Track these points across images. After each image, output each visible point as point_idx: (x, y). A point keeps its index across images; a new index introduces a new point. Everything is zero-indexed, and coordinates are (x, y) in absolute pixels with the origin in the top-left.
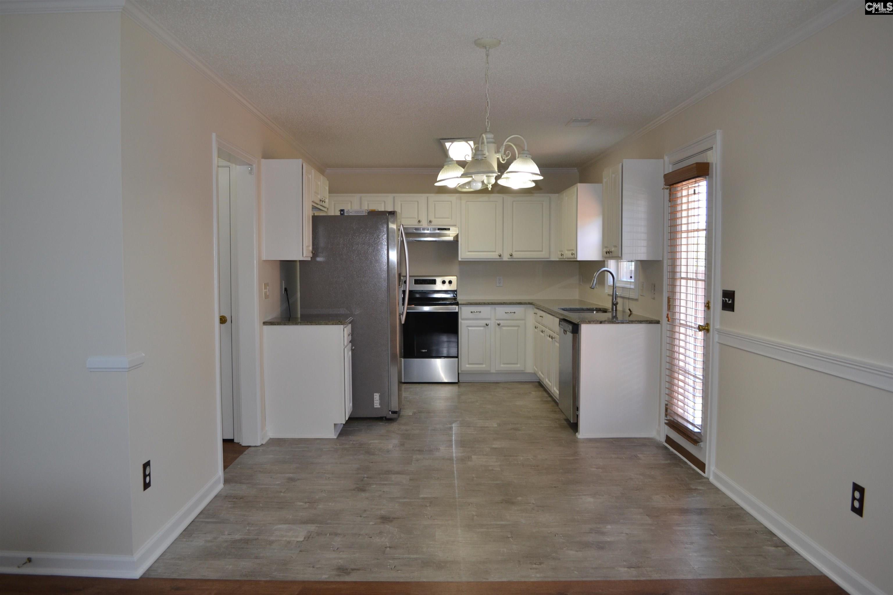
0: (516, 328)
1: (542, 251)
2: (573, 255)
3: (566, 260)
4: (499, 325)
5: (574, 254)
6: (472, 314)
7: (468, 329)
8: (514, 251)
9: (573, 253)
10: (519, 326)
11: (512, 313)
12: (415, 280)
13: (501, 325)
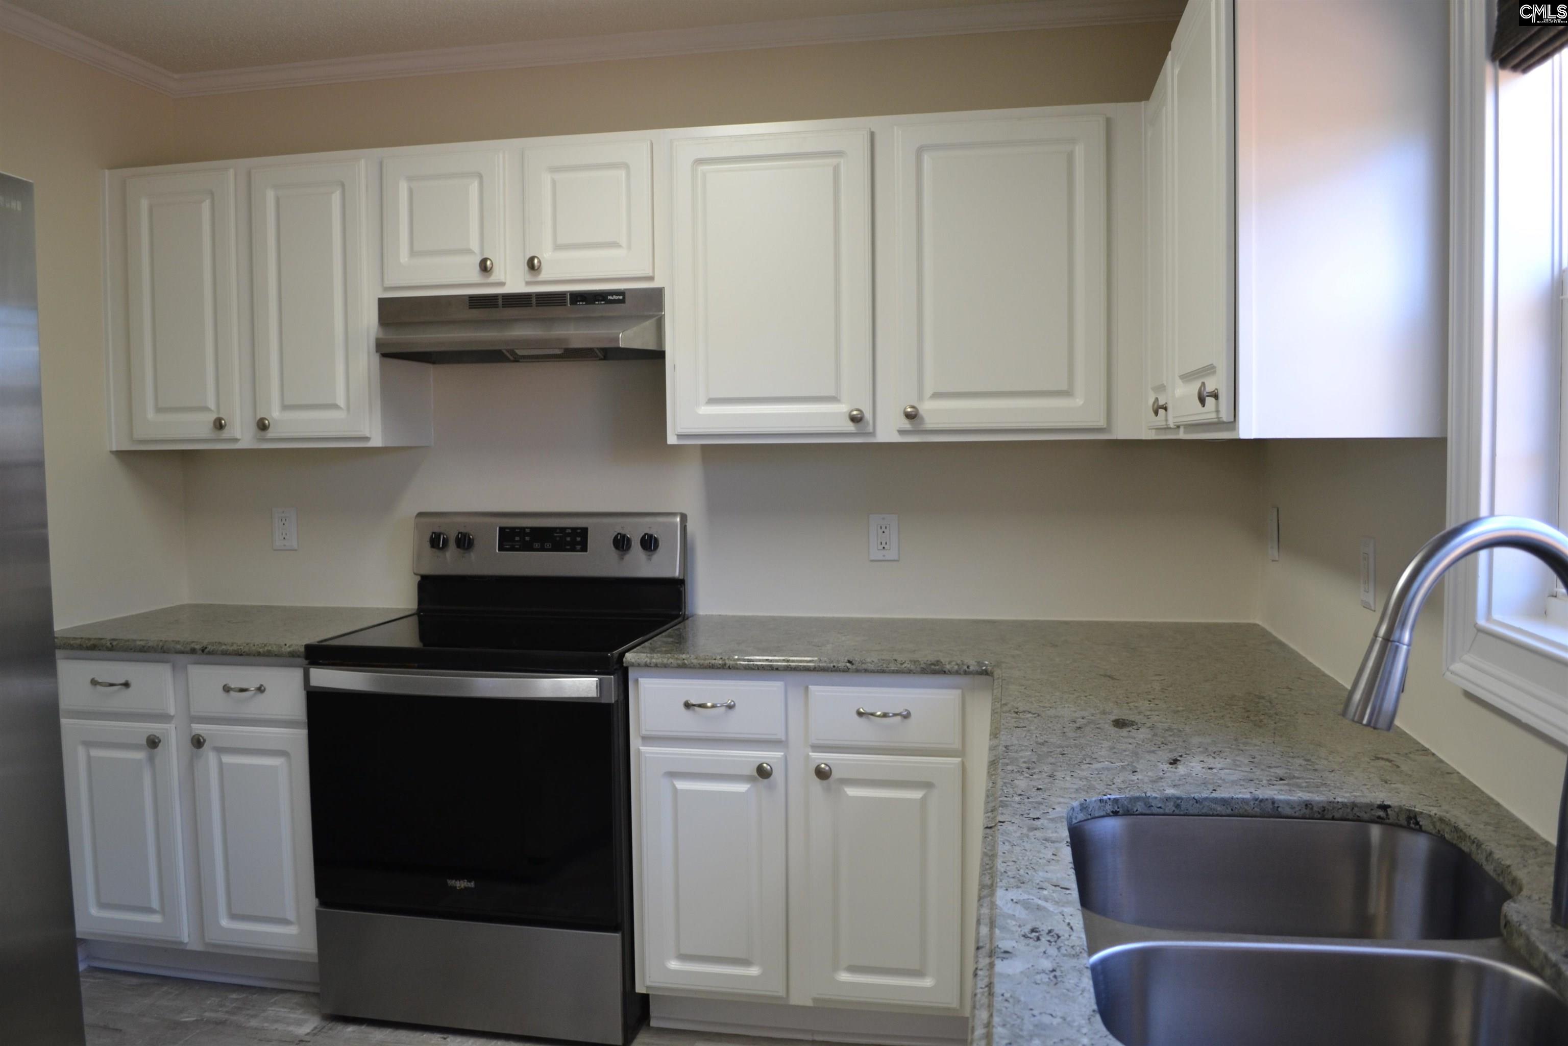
0: (917, 795)
1: (1067, 393)
2: (1210, 401)
3: (1182, 435)
4: (822, 774)
5: (1215, 396)
6: (687, 714)
7: (675, 790)
8: (928, 391)
9: (1210, 388)
10: (928, 785)
11: (895, 715)
12: (502, 530)
13: (836, 775)
